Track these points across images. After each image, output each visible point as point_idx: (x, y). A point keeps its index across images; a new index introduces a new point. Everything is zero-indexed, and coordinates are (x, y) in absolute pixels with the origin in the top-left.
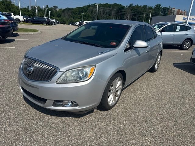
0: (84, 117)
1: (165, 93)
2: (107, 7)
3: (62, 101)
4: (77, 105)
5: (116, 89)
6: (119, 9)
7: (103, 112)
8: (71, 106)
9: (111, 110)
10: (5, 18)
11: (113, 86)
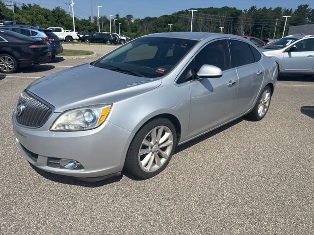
0: (101, 187)
1: (261, 157)
2: (211, 14)
3: (59, 159)
4: (80, 167)
5: (159, 145)
6: (232, 15)
7: (136, 181)
8: (72, 168)
9: (151, 179)
10: (44, 35)
11: (152, 140)
